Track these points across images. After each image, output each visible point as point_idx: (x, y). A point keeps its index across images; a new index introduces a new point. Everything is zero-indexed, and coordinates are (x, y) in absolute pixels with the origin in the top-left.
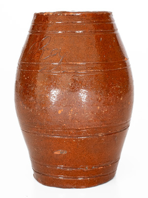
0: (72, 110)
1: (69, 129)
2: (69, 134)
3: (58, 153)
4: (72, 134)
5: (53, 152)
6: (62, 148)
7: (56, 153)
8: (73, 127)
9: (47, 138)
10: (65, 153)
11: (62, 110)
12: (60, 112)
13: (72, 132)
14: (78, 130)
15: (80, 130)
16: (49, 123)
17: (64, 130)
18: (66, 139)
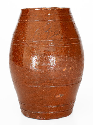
0: (70, 68)
1: (68, 81)
2: (68, 83)
5: (55, 96)
6: (61, 93)
7: (57, 97)
8: (70, 79)
10: (63, 95)
11: (65, 69)
14: (72, 80)
15: (73, 80)
16: (57, 78)
17: (65, 81)
18: (65, 87)
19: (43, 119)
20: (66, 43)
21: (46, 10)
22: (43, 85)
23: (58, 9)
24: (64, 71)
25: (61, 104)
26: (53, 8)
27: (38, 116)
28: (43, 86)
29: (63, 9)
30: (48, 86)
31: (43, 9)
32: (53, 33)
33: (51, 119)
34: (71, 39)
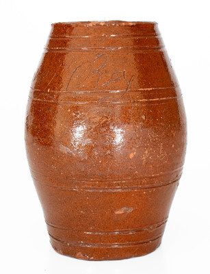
0: (146, 152)
1: (141, 178)
2: (141, 184)
3: (121, 213)
4: (144, 184)
5: (113, 212)
6: (128, 205)
7: (117, 213)
8: (146, 175)
9: (109, 193)
10: (131, 210)
11: (135, 153)
12: (131, 156)
13: (144, 181)
14: (151, 177)
15: (154, 177)
16: (115, 173)
17: (135, 179)
18: (136, 192)
19: (89, 260)
20: (137, 99)
21: (97, 27)
22: (86, 186)
23: (124, 24)
24: (131, 158)
25: (128, 227)
26: (113, 22)
27: (80, 253)
28: (86, 189)
29: (135, 24)
30: (97, 189)
31: (91, 25)
32: (109, 75)
33: (105, 259)
34: (149, 89)
